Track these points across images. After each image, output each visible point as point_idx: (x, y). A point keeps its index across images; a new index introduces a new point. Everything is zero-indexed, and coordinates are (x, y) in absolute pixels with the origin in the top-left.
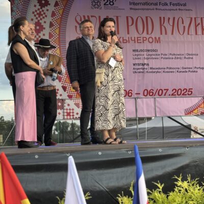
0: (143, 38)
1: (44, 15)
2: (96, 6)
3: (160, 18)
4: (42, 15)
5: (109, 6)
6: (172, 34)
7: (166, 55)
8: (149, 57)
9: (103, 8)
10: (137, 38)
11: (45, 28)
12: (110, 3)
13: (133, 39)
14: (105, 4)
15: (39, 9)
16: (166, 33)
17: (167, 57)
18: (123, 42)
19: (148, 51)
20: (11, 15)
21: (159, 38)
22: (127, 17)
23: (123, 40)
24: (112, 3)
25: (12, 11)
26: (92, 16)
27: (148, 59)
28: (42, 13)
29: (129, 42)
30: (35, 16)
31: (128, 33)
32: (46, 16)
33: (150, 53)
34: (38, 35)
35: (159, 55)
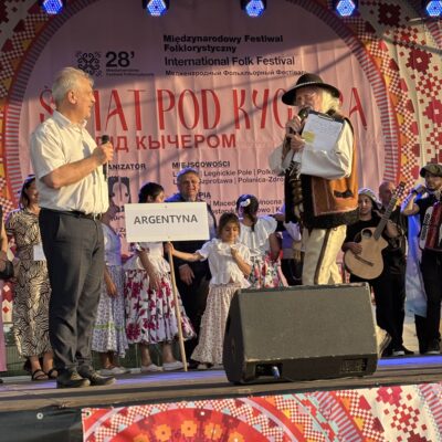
0: (196, 136)
3: (235, 92)
5: (119, 67)
6: (263, 126)
7: (250, 173)
8: (211, 178)
9: (104, 72)
10: (183, 137)
12: (120, 62)
13: (173, 140)
14: (108, 65)
16: (248, 126)
17: (252, 177)
18: (151, 148)
19: (209, 164)
21: (233, 136)
22: (160, 93)
23: (151, 142)
24: (124, 62)
27: (207, 182)
29: (164, 147)
31: (162, 127)
33: (213, 170)
35: (233, 173)
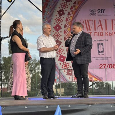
1: (61, 21)
2: (93, 14)
4: (60, 20)
5: (101, 13)
9: (97, 15)
11: (61, 28)
14: (98, 13)
15: (58, 17)
18: (109, 35)
20: (43, 21)
22: (112, 20)
23: (109, 34)
24: (102, 12)
25: (43, 18)
26: (90, 20)
28: (60, 19)
29: (113, 35)
30: (56, 21)
31: (113, 30)
32: (62, 21)
34: (57, 32)
